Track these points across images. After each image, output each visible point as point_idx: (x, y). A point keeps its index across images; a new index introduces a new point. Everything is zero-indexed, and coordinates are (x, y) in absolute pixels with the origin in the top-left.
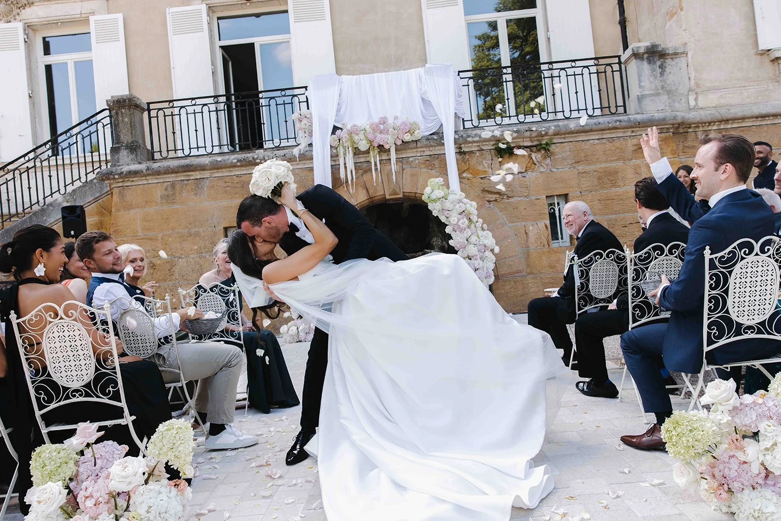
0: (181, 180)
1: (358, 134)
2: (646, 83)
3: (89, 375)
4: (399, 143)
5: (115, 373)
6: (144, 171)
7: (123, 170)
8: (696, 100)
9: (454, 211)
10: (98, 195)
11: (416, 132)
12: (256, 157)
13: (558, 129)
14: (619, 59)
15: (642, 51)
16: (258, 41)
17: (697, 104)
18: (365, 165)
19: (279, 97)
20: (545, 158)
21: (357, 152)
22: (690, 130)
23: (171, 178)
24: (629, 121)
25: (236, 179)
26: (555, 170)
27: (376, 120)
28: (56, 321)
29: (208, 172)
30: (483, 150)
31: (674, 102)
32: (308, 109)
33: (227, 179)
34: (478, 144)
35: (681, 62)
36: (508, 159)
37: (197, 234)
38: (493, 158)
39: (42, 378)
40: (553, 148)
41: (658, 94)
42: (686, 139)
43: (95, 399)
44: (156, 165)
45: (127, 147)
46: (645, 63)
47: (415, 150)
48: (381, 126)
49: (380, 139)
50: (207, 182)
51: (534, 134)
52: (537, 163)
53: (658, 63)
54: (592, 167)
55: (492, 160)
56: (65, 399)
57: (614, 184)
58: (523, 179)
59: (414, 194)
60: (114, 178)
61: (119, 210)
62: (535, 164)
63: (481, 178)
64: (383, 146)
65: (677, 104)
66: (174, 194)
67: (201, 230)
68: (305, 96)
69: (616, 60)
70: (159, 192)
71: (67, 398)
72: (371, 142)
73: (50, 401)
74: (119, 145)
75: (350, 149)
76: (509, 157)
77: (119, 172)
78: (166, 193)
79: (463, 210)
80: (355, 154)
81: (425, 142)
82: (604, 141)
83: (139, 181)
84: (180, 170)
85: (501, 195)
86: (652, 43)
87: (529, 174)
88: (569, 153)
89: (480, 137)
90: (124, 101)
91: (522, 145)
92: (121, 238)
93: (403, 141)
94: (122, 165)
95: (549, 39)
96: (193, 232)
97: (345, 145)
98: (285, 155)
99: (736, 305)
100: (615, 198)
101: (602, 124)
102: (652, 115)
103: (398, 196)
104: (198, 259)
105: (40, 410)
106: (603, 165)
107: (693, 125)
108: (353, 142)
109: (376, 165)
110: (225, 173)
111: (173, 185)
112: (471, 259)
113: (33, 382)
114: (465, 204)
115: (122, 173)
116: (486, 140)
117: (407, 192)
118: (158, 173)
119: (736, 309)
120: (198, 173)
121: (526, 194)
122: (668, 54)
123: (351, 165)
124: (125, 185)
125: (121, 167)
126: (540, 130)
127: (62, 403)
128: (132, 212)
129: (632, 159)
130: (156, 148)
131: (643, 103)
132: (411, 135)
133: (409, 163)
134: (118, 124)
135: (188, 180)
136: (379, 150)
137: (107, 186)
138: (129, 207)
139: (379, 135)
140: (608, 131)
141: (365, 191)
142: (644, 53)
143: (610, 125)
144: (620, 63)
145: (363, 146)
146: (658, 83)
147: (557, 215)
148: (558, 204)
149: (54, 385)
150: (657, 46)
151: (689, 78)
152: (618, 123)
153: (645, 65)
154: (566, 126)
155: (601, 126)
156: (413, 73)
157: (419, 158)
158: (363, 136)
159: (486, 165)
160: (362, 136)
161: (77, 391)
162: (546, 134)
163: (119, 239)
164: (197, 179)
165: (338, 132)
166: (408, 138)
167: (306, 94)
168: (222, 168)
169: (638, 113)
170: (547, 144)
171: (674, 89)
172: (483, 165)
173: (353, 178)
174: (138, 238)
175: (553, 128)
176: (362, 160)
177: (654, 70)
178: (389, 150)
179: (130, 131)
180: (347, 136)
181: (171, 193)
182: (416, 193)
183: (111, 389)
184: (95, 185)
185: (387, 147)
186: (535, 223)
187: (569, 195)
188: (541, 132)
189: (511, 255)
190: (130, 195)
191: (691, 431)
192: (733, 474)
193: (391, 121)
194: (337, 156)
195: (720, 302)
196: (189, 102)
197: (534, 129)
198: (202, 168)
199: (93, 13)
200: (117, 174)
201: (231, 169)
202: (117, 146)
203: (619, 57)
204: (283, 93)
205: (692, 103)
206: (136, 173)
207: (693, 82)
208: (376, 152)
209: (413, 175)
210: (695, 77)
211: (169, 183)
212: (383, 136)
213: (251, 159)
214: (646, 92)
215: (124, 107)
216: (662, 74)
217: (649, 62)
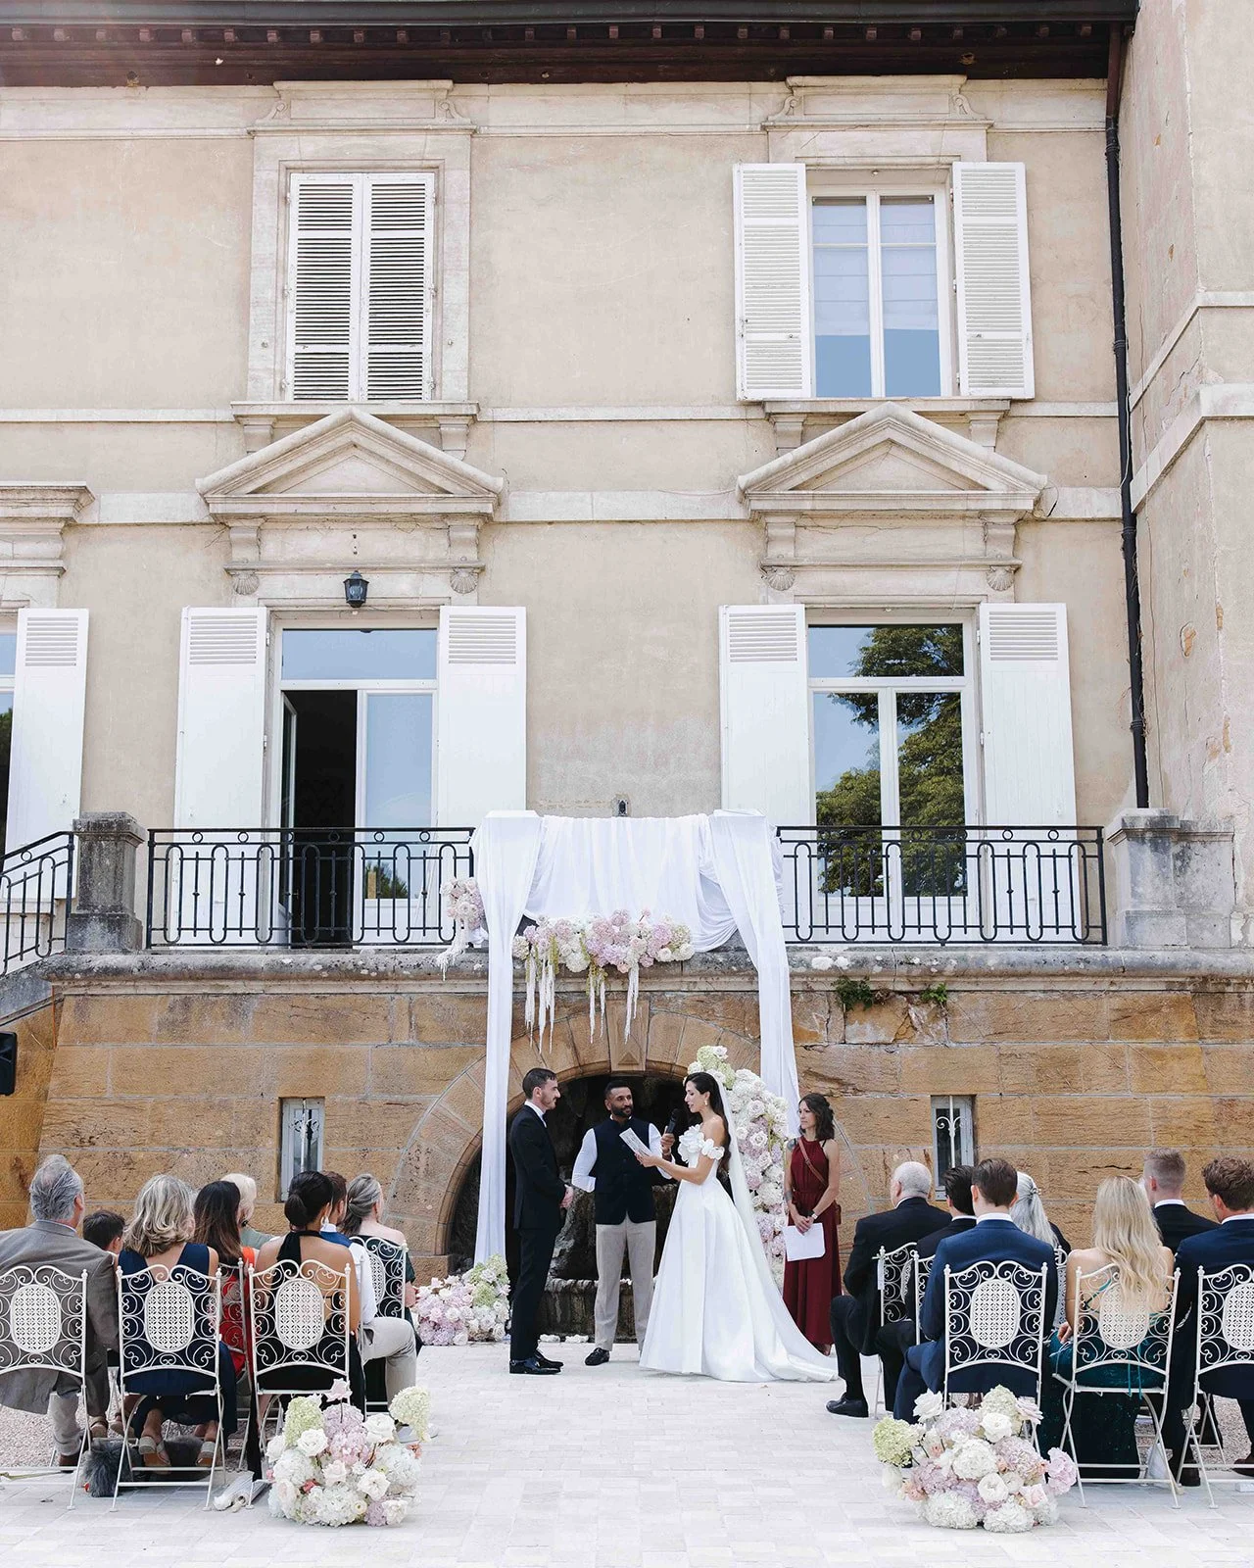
0: (204, 994)
1: (567, 940)
2: (1146, 889)
3: (315, 1338)
4: (648, 963)
5: (344, 1339)
6: (136, 970)
7: (92, 964)
8: (1244, 929)
9: (743, 1114)
10: (26, 1004)
11: (683, 947)
12: (361, 963)
13: (963, 964)
14: (1100, 834)
15: (1141, 825)
16: (365, 688)
17: (1245, 939)
18: (575, 999)
19: (416, 843)
20: (935, 1019)
21: (562, 972)
22: (1230, 989)
23: (185, 988)
24: (1105, 962)
25: (315, 1003)
26: (954, 1045)
27: (607, 916)
28: (294, 1278)
29: (262, 983)
30: (813, 991)
31: (1202, 928)
32: (472, 875)
33: (297, 1001)
34: (805, 980)
35: (1222, 850)
36: (861, 1013)
37: (224, 1106)
38: (833, 1009)
39: (268, 1336)
40: (952, 999)
41: (1168, 914)
42: (1220, 1005)
43: (318, 1364)
44: (159, 961)
45: (103, 918)
46: (1147, 848)
47: (678, 980)
48: (616, 929)
49: (612, 953)
50: (255, 1003)
51: (916, 972)
52: (919, 1028)
53: (1175, 849)
54: (1029, 1046)
55: (829, 1012)
56: (287, 1361)
57: (1068, 1084)
58: (889, 1056)
59: (667, 1067)
60: (73, 979)
61: (70, 1043)
62: (916, 1029)
63: (805, 1047)
64: (615, 967)
65: (1206, 935)
66: (186, 1020)
67: (234, 1098)
68: (467, 846)
69: (1093, 835)
70: (156, 1014)
71: (290, 1360)
72: (592, 957)
73: (271, 1361)
74: (86, 912)
75: (550, 967)
76: (864, 1010)
77: (84, 967)
78: (171, 1017)
79: (760, 1114)
80: (557, 977)
81: (698, 967)
82: (1055, 996)
83: (118, 988)
84: (208, 974)
85: (843, 1085)
86: (1162, 812)
87: (902, 1049)
88: (983, 1014)
89: (808, 966)
90: (110, 825)
91: (891, 988)
92: (71, 1101)
93: (655, 961)
94: (89, 952)
95: (982, 746)
96: (217, 1102)
97: (540, 957)
98: (418, 965)
99: (979, 1326)
100: (1069, 1112)
101: (1051, 964)
102: (1151, 954)
103: (635, 1068)
104: (222, 1158)
105: (259, 1370)
106: (1048, 1045)
107: (1235, 981)
108: (557, 954)
109: (598, 1000)
110: (294, 988)
111: (186, 1002)
112: (768, 1211)
113: (257, 1340)
114: (765, 1103)
115: (90, 970)
116: (820, 974)
117: (655, 1062)
118: (160, 976)
119: (979, 1330)
120: (240, 983)
121: (893, 1088)
122: (1196, 834)
123: (547, 998)
124: (89, 993)
125: (87, 957)
126: (929, 963)
127: (283, 1365)
128: (98, 1048)
129: (1108, 1038)
130: (157, 923)
131: (1137, 928)
132: (673, 951)
133: (666, 1004)
134: (91, 868)
135: (217, 995)
136: (606, 974)
137: (46, 989)
138: (93, 1038)
139: (610, 947)
140: (1063, 979)
141: (569, 1051)
142: (1144, 831)
143: (1067, 968)
144: (1100, 841)
145: (576, 964)
146: (1171, 891)
147: (952, 1134)
148: (957, 1113)
149: (278, 1345)
150: (1170, 819)
151: (1236, 884)
152: (1082, 966)
153: (1147, 854)
154: (980, 961)
155: (1048, 969)
156: (690, 823)
157: (685, 994)
158: (579, 945)
159: (817, 1022)
160: (576, 945)
161: (300, 1353)
162: (940, 973)
163: (65, 1101)
164: (236, 994)
165: (530, 929)
166: (665, 955)
167: (470, 845)
168: (289, 979)
169: (1126, 948)
170: (939, 992)
171: (1203, 902)
172: (812, 1021)
173: (548, 1024)
174: (105, 1102)
175: (954, 962)
176: (571, 988)
177: (1162, 865)
178: (626, 976)
179: (111, 885)
180: (547, 943)
181: (180, 1018)
182: (671, 1065)
183: (336, 1355)
184: (24, 985)
185: (623, 969)
186: (904, 1147)
187: (978, 1098)
188: (929, 968)
189: (851, 1209)
190: (97, 1014)
191: (893, 1434)
192: (927, 1476)
193: (634, 921)
194: (523, 977)
195: (962, 1323)
196: (233, 837)
197: (916, 961)
198: (250, 974)
199: (26, 603)
200: (79, 972)
201: (308, 982)
202: (82, 912)
203: (1099, 829)
204: (425, 836)
205: (1237, 936)
206: (116, 973)
207: (1241, 893)
208: (601, 977)
209: (668, 1028)
210: (1246, 883)
211: (177, 997)
212: (617, 948)
213: (350, 966)
214: (1146, 908)
215: (105, 837)
216: (1181, 870)
217: (1155, 848)
